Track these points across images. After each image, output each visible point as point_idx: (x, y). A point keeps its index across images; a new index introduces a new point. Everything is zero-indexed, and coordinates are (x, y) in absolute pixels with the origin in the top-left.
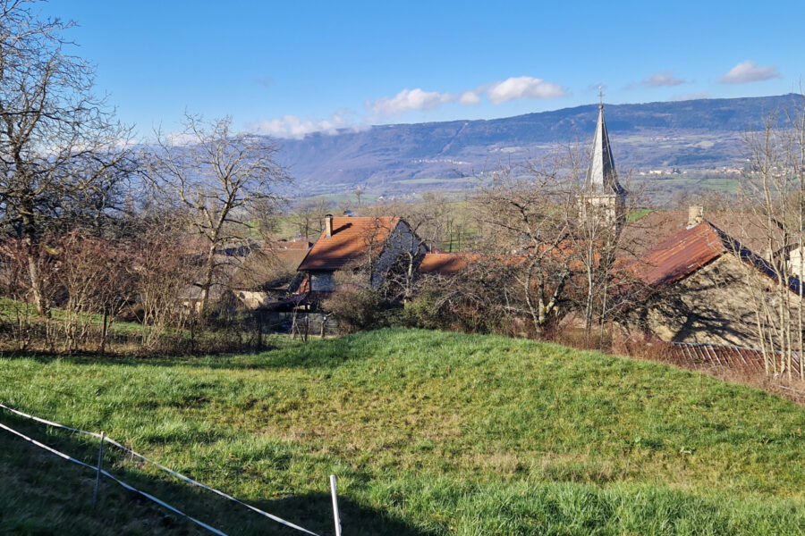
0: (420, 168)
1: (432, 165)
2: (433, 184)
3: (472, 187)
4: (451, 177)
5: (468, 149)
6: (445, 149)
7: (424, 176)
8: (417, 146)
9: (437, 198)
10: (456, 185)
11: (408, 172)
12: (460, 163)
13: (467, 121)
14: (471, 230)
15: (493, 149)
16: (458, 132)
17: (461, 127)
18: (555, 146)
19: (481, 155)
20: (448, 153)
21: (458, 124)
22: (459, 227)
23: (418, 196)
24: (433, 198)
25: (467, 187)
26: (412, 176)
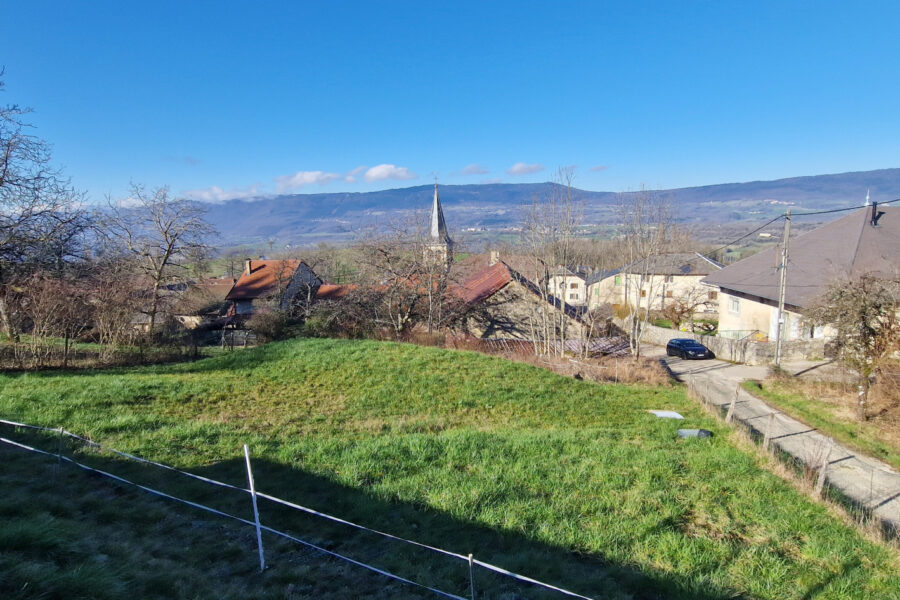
0: (316, 225)
1: (324, 223)
2: (325, 237)
3: (352, 239)
4: (338, 232)
5: (349, 213)
6: (333, 213)
7: (318, 231)
9: (328, 247)
10: (342, 237)
11: (308, 228)
12: (344, 222)
13: (348, 193)
14: (352, 268)
15: (366, 213)
16: (342, 200)
18: (408, 211)
19: (359, 217)
20: (334, 216)
21: (342, 196)
22: (344, 267)
23: (314, 245)
24: (325, 247)
25: (348, 239)
26: (310, 231)
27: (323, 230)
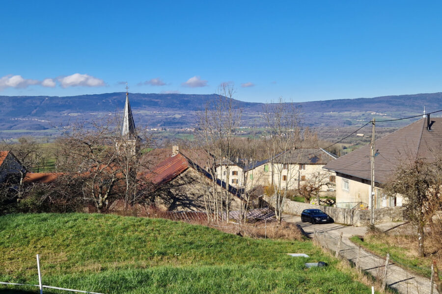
0: (16, 123)
1: (24, 122)
2: (25, 133)
3: (51, 135)
4: (37, 129)
5: (48, 113)
6: (33, 112)
7: (18, 128)
8: (14, 109)
9: (29, 141)
10: (40, 134)
11: (8, 125)
12: (43, 121)
13: (47, 97)
14: (52, 161)
15: (63, 114)
16: (41, 102)
17: (43, 100)
18: (101, 113)
19: (56, 117)
20: (35, 115)
21: (42, 98)
22: (43, 159)
23: (16, 140)
24: (26, 141)
25: (47, 135)
26: (10, 128)
27: (24, 127)
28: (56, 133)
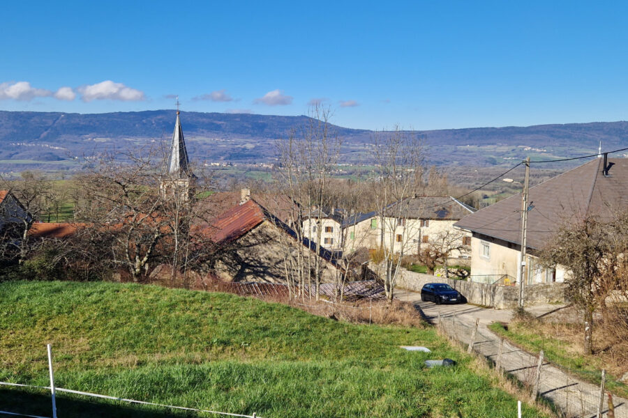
0: (18, 151)
1: (30, 149)
2: (31, 165)
3: (68, 168)
4: (47, 159)
5: (63, 137)
6: (42, 136)
7: (22, 158)
8: (15, 131)
9: (36, 177)
10: (52, 167)
11: (7, 153)
12: (57, 148)
13: (64, 113)
14: (69, 205)
15: (86, 138)
16: (54, 122)
17: (58, 119)
18: (140, 139)
19: (76, 143)
20: (46, 139)
21: (55, 116)
22: (57, 202)
23: (17, 174)
24: (32, 177)
25: (63, 169)
26: (10, 157)
27: (29, 157)
28: (75, 165)
